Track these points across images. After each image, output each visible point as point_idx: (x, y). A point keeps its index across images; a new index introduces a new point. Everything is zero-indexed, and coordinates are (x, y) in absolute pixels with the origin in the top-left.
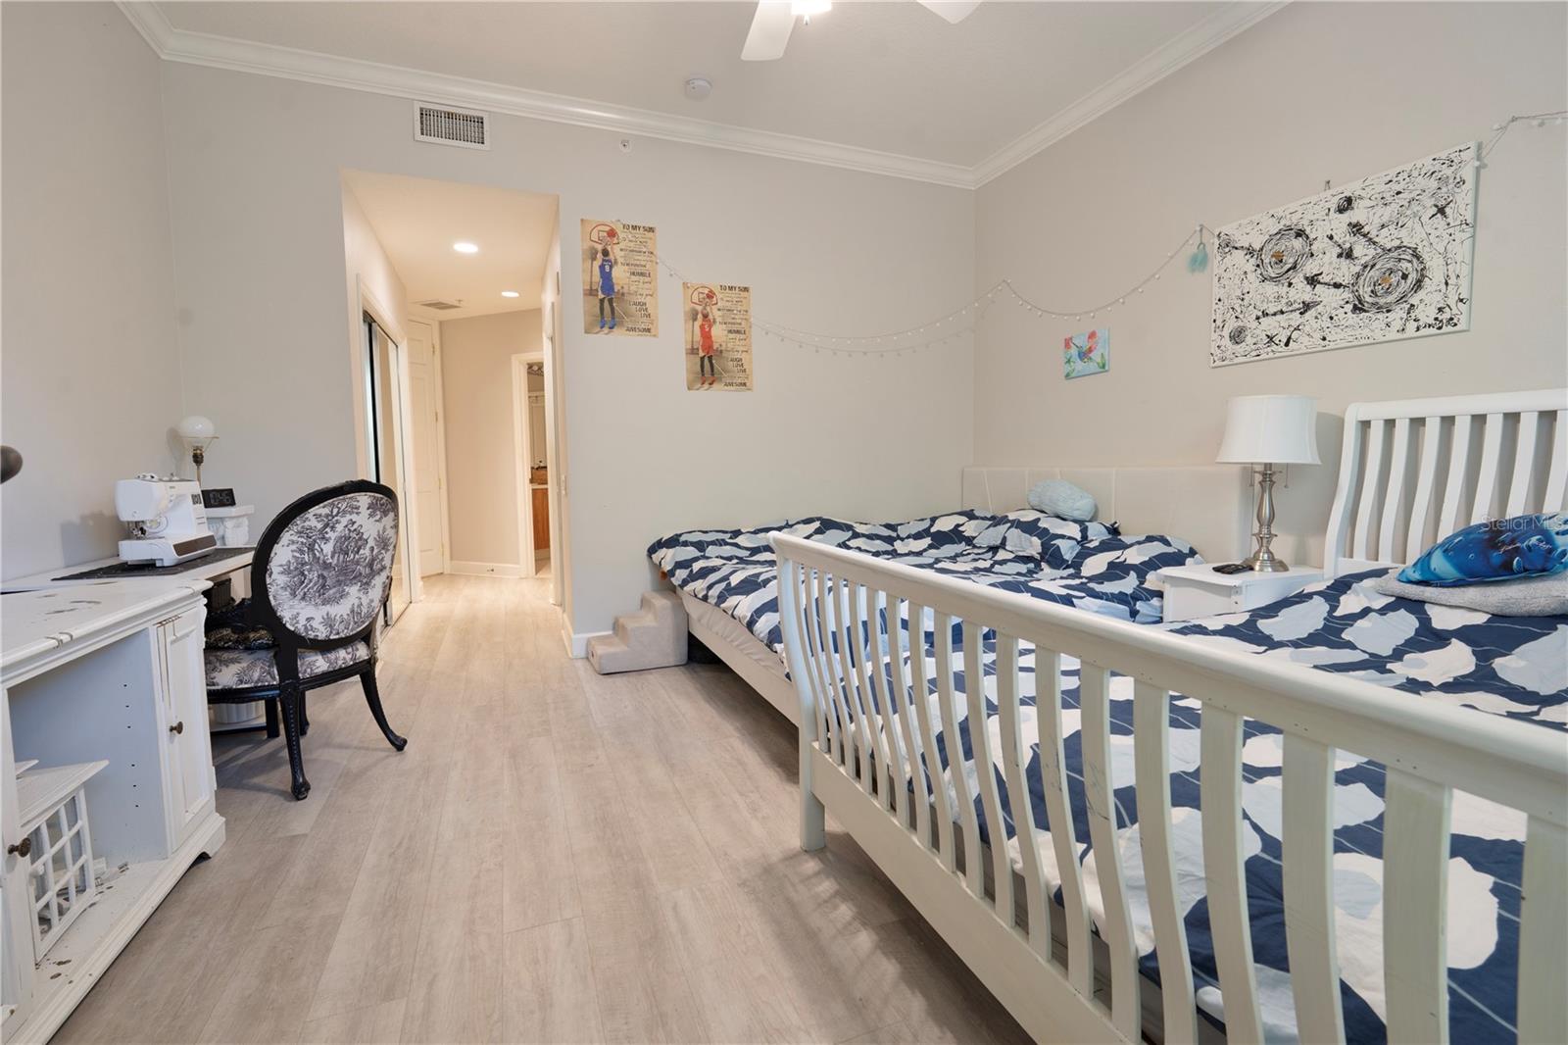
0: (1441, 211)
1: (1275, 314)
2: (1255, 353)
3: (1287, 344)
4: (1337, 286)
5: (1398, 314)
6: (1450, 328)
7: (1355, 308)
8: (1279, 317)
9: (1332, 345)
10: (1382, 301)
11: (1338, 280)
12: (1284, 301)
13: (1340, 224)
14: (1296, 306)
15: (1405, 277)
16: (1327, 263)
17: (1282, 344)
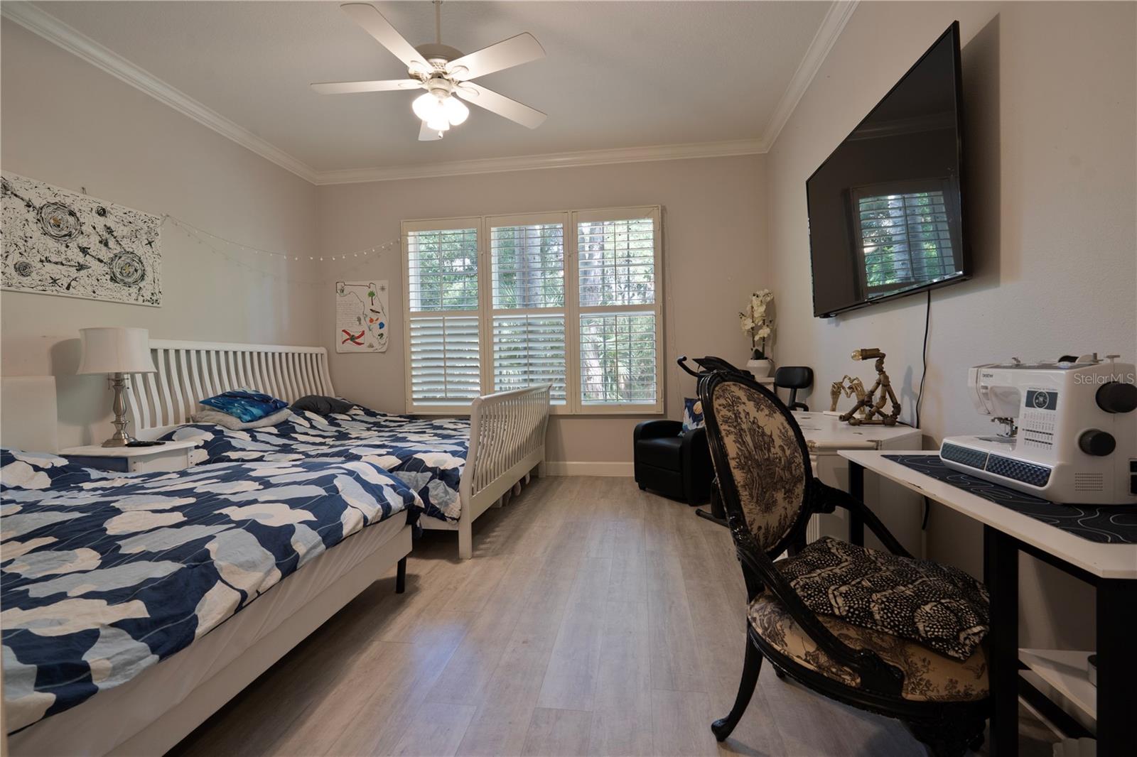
0: (150, 243)
1: (56, 263)
2: (41, 288)
3: (68, 288)
4: (101, 261)
5: (134, 290)
6: (155, 305)
7: (112, 279)
8: (60, 267)
9: (99, 298)
10: (126, 280)
11: (102, 258)
12: (63, 256)
13: (100, 222)
14: (73, 263)
15: (136, 270)
16: (93, 243)
17: (64, 288)
